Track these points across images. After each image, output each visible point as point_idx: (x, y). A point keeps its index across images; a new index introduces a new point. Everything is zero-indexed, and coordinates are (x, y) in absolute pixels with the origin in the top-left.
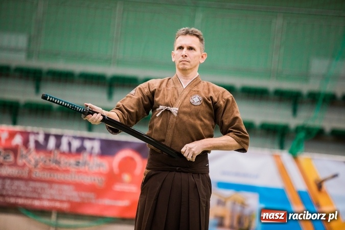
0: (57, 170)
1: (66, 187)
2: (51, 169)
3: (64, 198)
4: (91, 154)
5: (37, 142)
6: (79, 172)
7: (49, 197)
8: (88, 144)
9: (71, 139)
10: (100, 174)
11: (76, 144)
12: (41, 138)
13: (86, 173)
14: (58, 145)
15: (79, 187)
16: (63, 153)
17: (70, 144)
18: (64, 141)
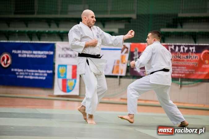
0: (179, 60)
1: (183, 68)
2: (177, 60)
3: (183, 72)
4: (192, 53)
5: (171, 49)
6: (188, 61)
7: (177, 72)
8: (191, 48)
9: (184, 46)
10: (196, 61)
11: (186, 49)
12: (173, 47)
13: (190, 61)
14: (179, 50)
15: (188, 67)
16: (181, 53)
17: (184, 49)
18: (182, 47)
